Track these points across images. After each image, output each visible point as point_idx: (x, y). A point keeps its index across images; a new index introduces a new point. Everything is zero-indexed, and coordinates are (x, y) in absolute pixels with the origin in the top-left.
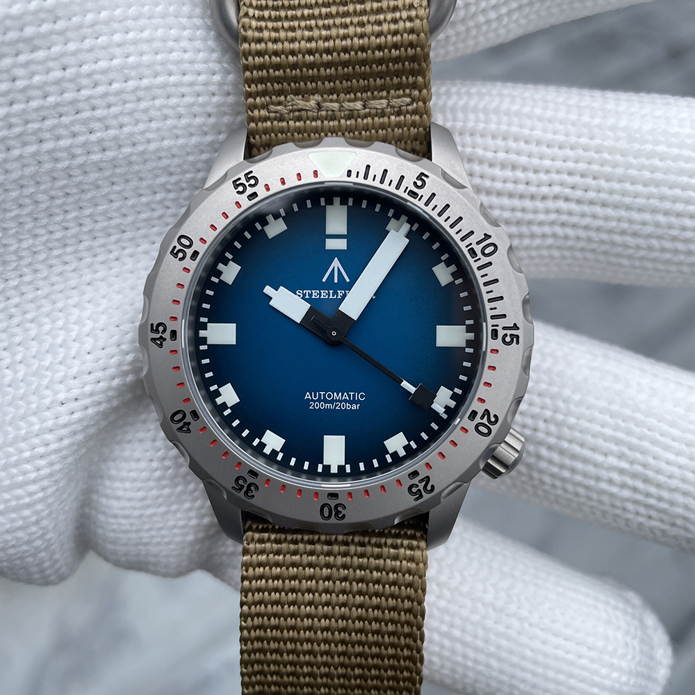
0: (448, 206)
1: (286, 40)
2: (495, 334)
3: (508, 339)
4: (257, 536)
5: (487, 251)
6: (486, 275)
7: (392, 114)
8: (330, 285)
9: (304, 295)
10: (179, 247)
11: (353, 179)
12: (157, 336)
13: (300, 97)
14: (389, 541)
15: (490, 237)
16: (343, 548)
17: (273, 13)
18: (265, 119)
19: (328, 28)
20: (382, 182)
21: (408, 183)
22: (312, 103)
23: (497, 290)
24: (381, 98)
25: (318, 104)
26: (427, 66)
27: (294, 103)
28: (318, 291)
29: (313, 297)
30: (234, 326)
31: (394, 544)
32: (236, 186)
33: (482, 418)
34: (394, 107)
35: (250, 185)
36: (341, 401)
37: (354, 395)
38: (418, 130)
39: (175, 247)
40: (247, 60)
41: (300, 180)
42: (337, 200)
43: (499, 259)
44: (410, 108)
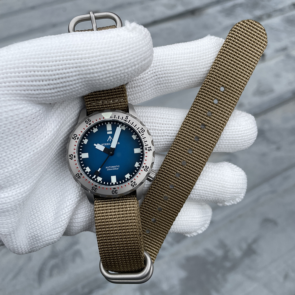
0: (133, 122)
2: (146, 149)
3: (149, 150)
4: (97, 201)
5: (143, 132)
6: (143, 137)
7: (119, 103)
9: (103, 145)
10: (74, 137)
11: (112, 118)
12: (71, 157)
13: (98, 101)
15: (143, 128)
18: (90, 106)
20: (118, 118)
21: (124, 118)
23: (146, 140)
24: (116, 99)
25: (102, 102)
29: (105, 145)
30: (88, 153)
32: (86, 122)
33: (145, 167)
34: (119, 101)
35: (89, 122)
36: (114, 168)
37: (117, 166)
38: (125, 106)
39: (73, 137)
41: (100, 120)
42: (109, 123)
43: (145, 133)
44: (123, 101)
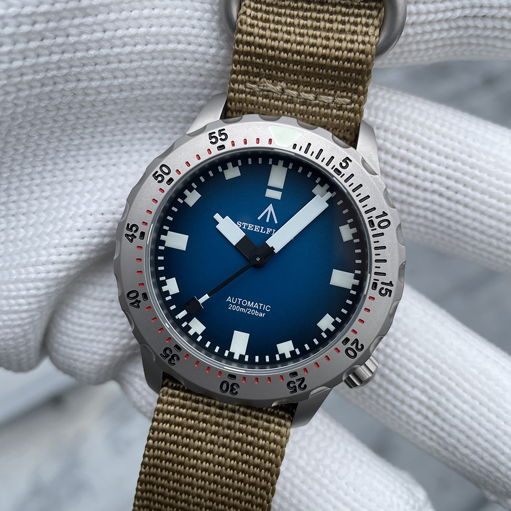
0: (361, 185)
1: (270, 38)
2: (375, 286)
3: (383, 292)
4: (170, 391)
5: (382, 225)
6: (378, 242)
7: (335, 109)
8: (262, 223)
9: (243, 226)
10: (160, 173)
11: (297, 151)
12: (130, 233)
13: (271, 81)
14: (265, 416)
15: (387, 214)
16: (230, 414)
17: (264, 16)
18: (242, 92)
19: (302, 35)
20: (317, 158)
21: (336, 163)
22: (279, 88)
23: (383, 254)
24: (329, 95)
25: (283, 90)
26: (368, 79)
27: (265, 85)
28: (253, 226)
29: (249, 229)
30: (187, 237)
31: (268, 419)
32: (211, 138)
33: (352, 344)
34: (337, 104)
35: (221, 139)
36: (252, 308)
37: (262, 306)
38: (351, 124)
39: (157, 172)
40: (238, 46)
41: (258, 143)
42: (281, 163)
43: (390, 232)
44: (348, 107)
